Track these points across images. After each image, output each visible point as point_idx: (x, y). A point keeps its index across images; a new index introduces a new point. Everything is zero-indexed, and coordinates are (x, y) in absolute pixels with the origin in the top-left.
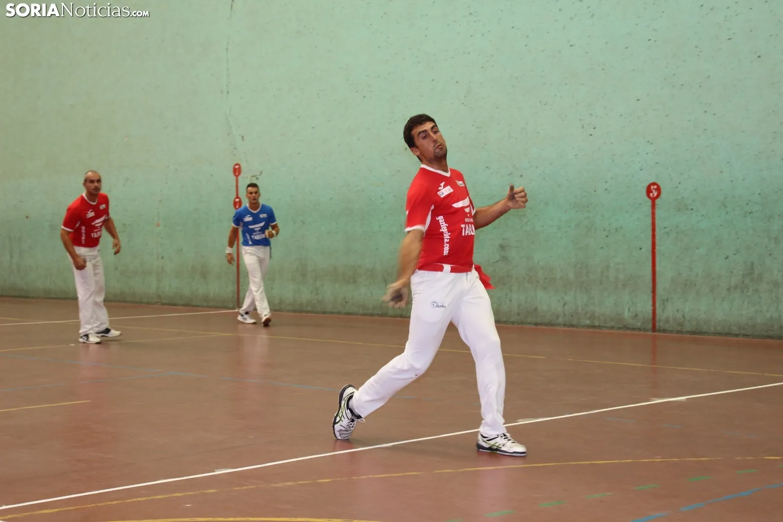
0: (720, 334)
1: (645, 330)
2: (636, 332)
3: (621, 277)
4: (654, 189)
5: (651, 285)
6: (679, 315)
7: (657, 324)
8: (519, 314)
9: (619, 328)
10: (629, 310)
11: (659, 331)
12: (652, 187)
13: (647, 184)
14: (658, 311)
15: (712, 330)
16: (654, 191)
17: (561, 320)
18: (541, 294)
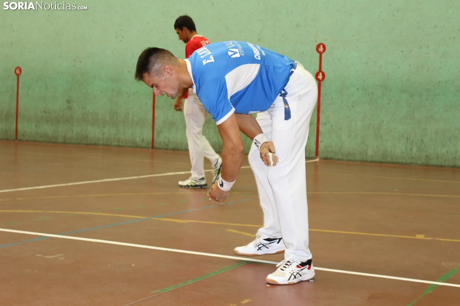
1: (148, 148)
2: (143, 149)
3: (136, 119)
5: (152, 124)
7: (155, 145)
8: (77, 139)
10: (139, 137)
11: (156, 148)
14: (155, 138)
17: (101, 142)
18: (90, 128)
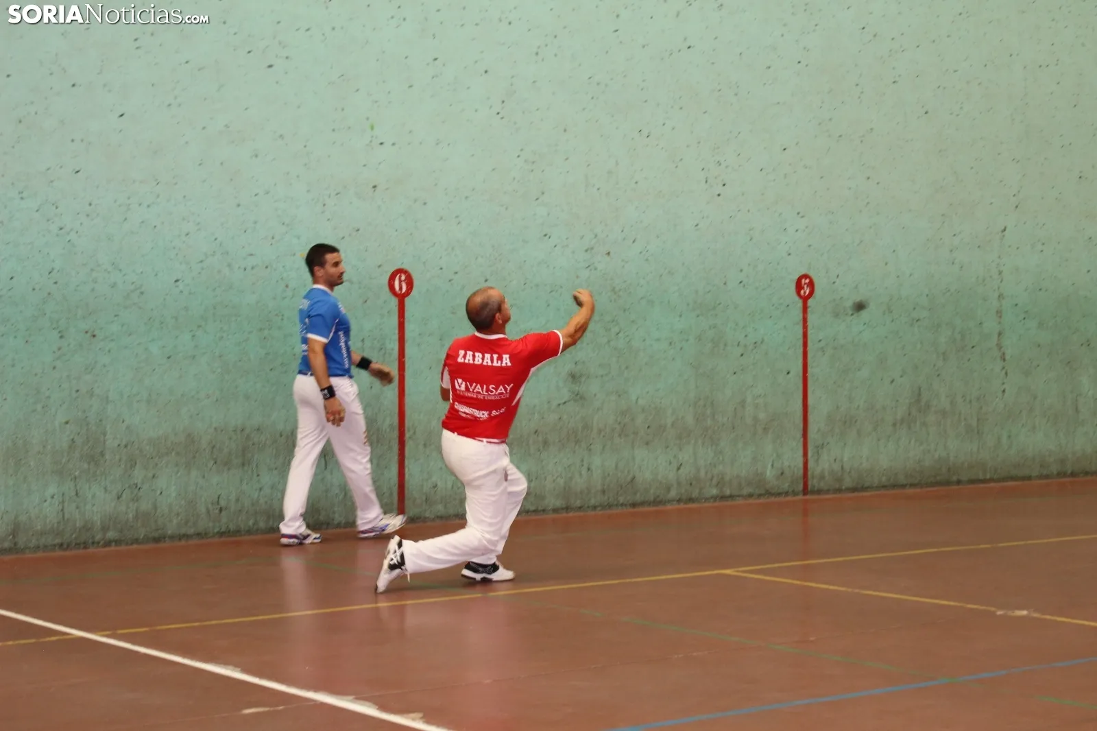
0: (884, 487)
1: (794, 493)
2: (782, 499)
3: (762, 416)
4: (805, 284)
5: (801, 426)
6: (836, 467)
7: (810, 483)
8: (604, 492)
9: (760, 496)
10: (772, 465)
11: (813, 492)
12: (803, 281)
13: (796, 277)
14: (811, 464)
15: (876, 482)
16: (805, 286)
17: (673, 494)
18: (641, 454)
